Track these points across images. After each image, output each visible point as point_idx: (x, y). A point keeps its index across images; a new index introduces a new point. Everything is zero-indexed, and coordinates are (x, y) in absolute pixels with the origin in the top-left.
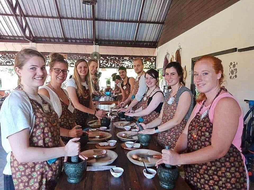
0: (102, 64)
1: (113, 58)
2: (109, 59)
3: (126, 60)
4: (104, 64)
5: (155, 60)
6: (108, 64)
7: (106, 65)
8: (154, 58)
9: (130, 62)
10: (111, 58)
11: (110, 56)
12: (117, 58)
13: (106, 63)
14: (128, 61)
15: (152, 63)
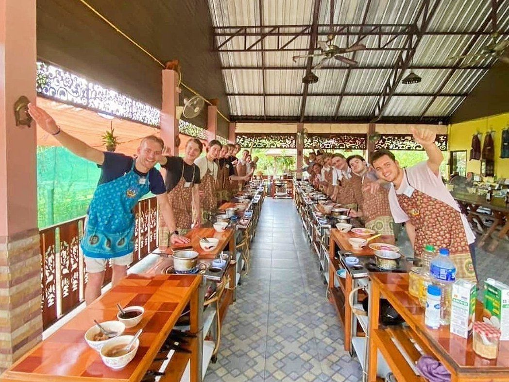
0: (377, 146)
1: (391, 137)
2: (387, 139)
3: (407, 140)
4: (380, 145)
5: (446, 140)
6: (384, 145)
7: (382, 146)
8: (445, 137)
9: (413, 142)
10: (389, 137)
11: (387, 135)
12: (396, 138)
13: (382, 144)
14: (410, 141)
15: (442, 143)
